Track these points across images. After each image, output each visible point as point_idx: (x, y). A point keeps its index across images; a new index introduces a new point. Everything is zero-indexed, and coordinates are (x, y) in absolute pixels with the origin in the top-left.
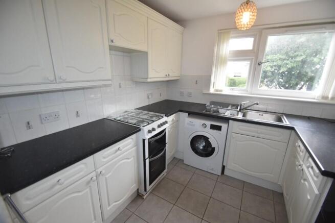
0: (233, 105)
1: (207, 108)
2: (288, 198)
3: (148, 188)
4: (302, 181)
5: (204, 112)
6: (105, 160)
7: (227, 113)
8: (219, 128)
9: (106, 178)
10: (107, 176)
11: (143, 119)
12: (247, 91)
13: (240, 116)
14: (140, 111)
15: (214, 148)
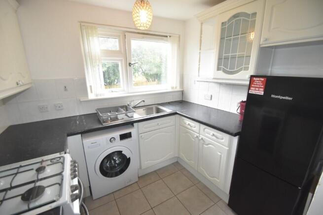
8: (129, 136)
15: (129, 158)
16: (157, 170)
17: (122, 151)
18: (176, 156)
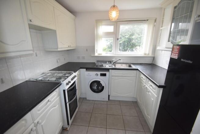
0: (109, 62)
1: (97, 64)
2: (141, 103)
3: (70, 122)
4: (147, 93)
5: (95, 67)
6: (40, 112)
7: (107, 66)
8: (105, 75)
9: (42, 125)
10: (42, 124)
11: (60, 76)
12: (113, 54)
13: (113, 67)
14: (55, 71)
15: (104, 86)
16: (121, 101)
17: (100, 82)
18: (135, 97)
